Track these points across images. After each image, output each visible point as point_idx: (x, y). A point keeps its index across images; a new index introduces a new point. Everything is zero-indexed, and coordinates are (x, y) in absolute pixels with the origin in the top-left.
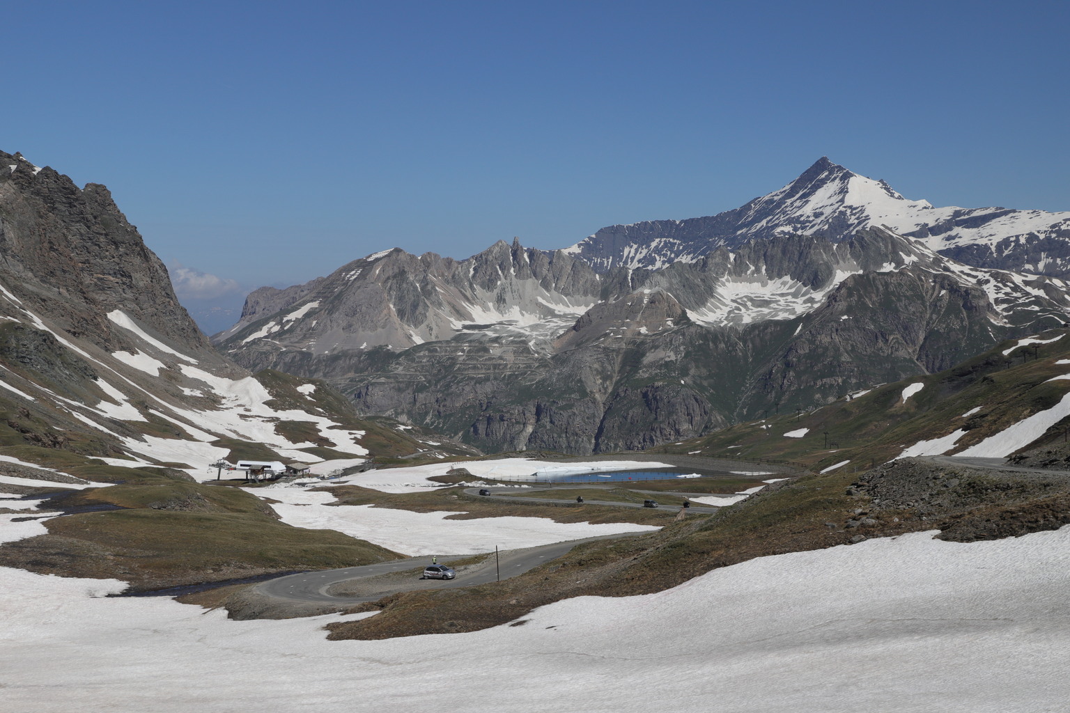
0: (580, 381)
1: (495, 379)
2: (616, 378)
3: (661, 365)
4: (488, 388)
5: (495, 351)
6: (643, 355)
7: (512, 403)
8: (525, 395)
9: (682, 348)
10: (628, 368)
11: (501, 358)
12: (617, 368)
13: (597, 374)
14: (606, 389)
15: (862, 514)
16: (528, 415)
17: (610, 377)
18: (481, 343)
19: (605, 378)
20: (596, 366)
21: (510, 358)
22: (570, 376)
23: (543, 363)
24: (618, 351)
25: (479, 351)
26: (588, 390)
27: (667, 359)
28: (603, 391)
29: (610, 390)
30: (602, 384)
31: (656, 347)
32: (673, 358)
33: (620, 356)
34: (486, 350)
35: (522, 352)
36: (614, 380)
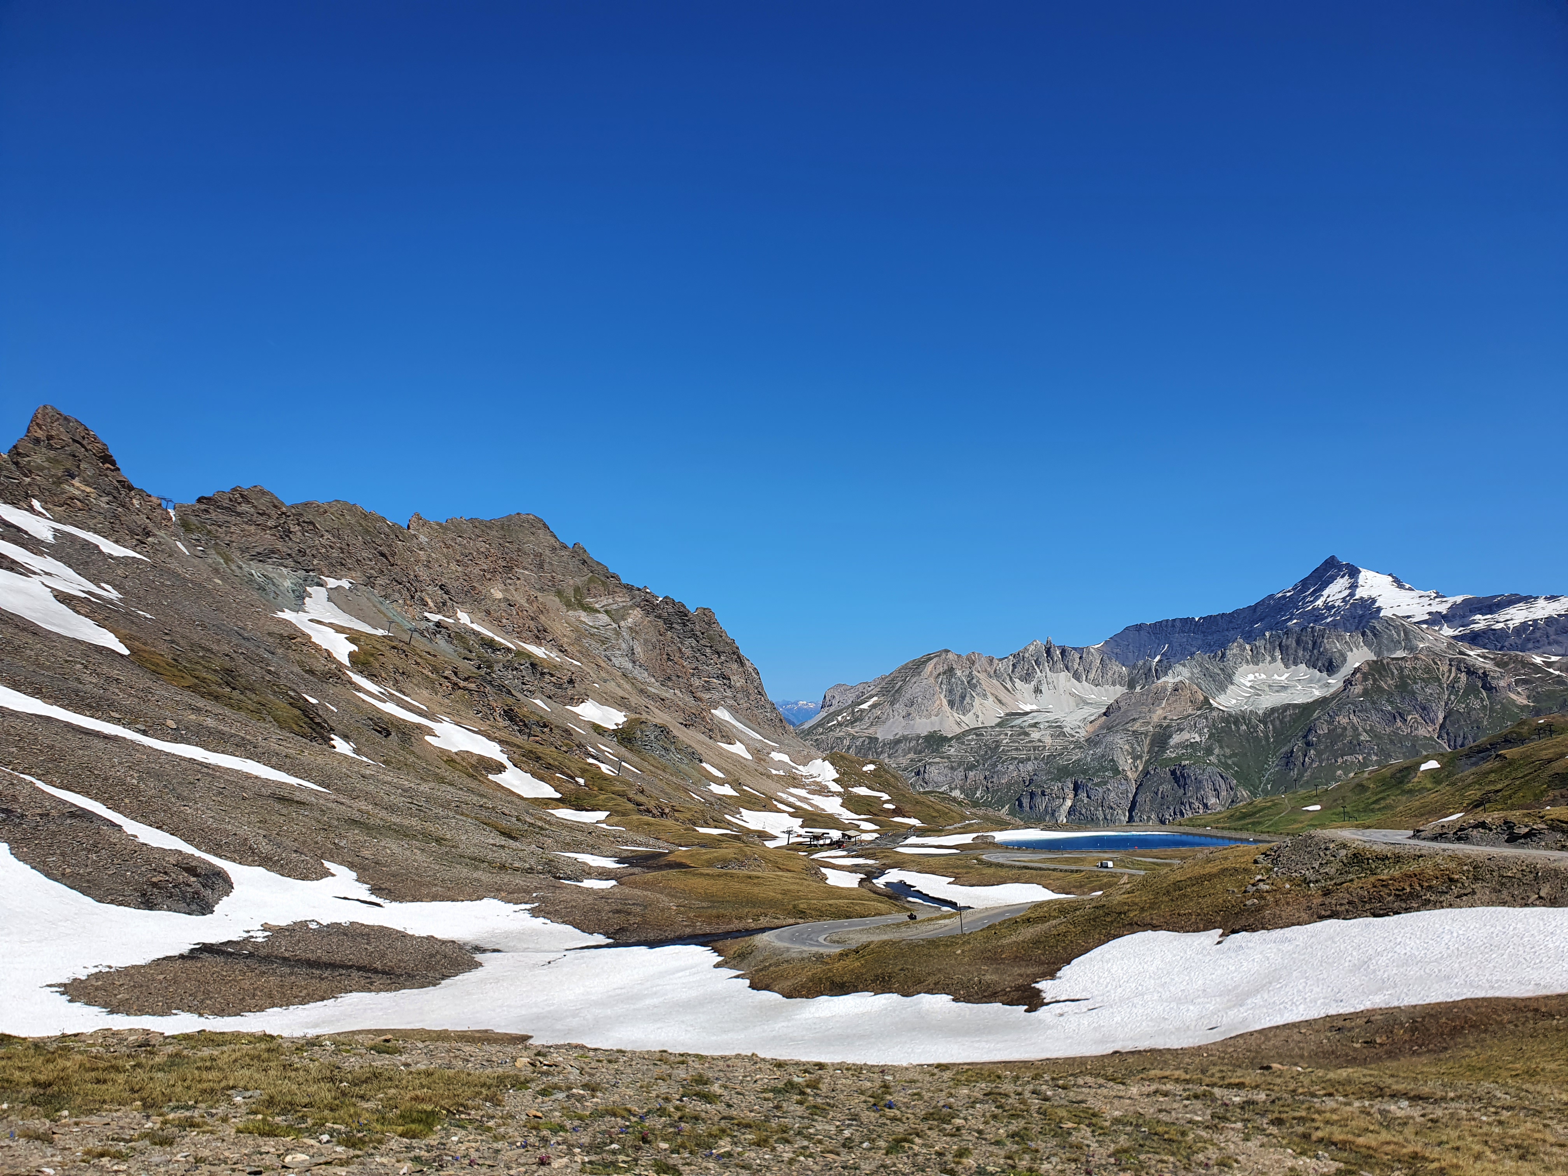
0: (1112, 760)
1: (1036, 759)
2: (1146, 757)
3: (1187, 746)
4: (1030, 766)
5: (1035, 735)
6: (1170, 737)
7: (1052, 780)
8: (1063, 773)
9: (1206, 730)
10: (1156, 749)
11: (1040, 741)
12: (1146, 750)
13: (1128, 755)
14: (1136, 767)
15: (1260, 880)
16: (1066, 790)
17: (1140, 757)
18: (1021, 728)
19: (1136, 758)
20: (1127, 747)
21: (1048, 740)
22: (1103, 756)
23: (1078, 745)
24: (1146, 734)
25: (1019, 735)
26: (1120, 769)
27: (1192, 740)
28: (1134, 769)
29: (1140, 768)
30: (1133, 763)
31: (1182, 730)
32: (1198, 739)
33: (1148, 738)
34: (1027, 734)
35: (1058, 736)
36: (1144, 759)
